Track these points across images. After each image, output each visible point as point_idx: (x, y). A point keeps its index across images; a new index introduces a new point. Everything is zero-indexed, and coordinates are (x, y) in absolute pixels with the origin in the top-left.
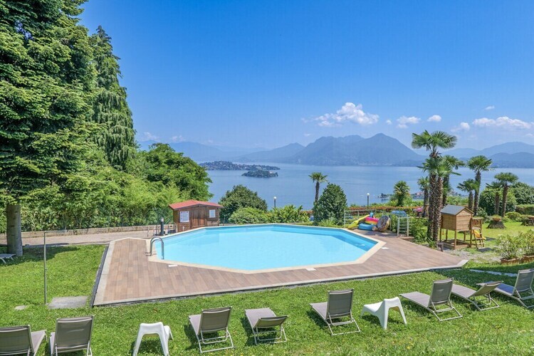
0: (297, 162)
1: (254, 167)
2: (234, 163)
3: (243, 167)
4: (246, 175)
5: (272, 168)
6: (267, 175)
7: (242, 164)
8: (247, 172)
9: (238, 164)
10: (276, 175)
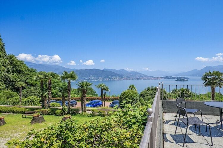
0: (196, 76)
1: (180, 78)
2: (173, 77)
3: (176, 78)
4: (176, 80)
5: (186, 78)
6: (184, 80)
7: (175, 77)
8: (177, 79)
9: (174, 77)
10: (187, 80)
